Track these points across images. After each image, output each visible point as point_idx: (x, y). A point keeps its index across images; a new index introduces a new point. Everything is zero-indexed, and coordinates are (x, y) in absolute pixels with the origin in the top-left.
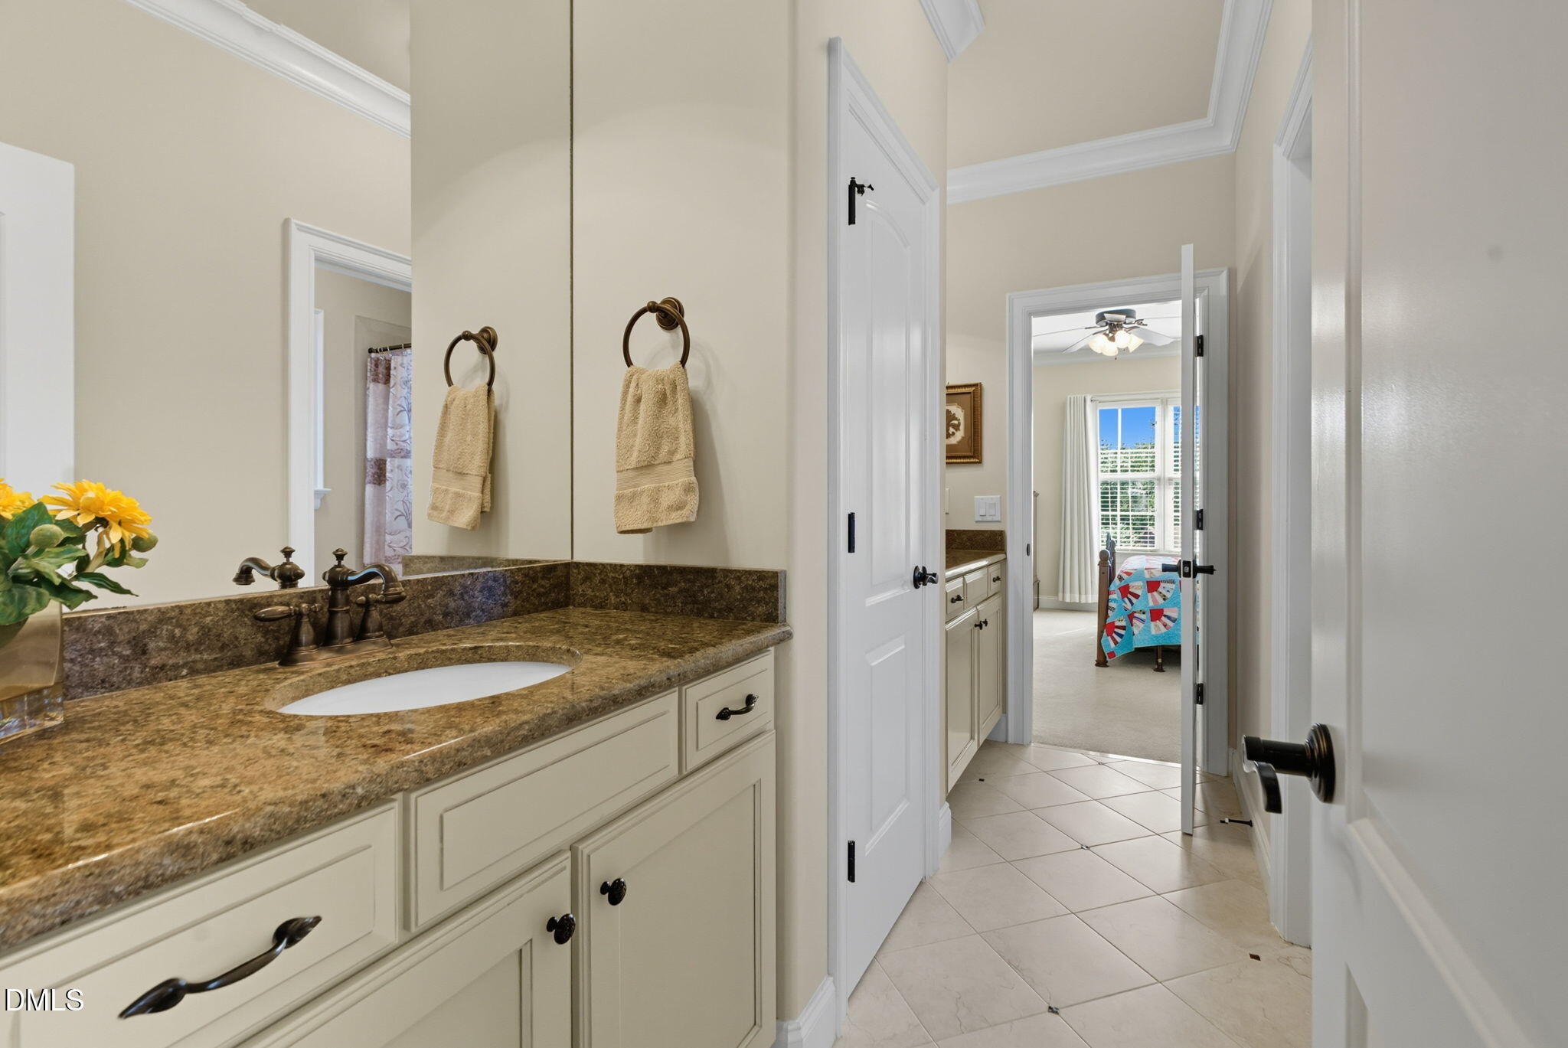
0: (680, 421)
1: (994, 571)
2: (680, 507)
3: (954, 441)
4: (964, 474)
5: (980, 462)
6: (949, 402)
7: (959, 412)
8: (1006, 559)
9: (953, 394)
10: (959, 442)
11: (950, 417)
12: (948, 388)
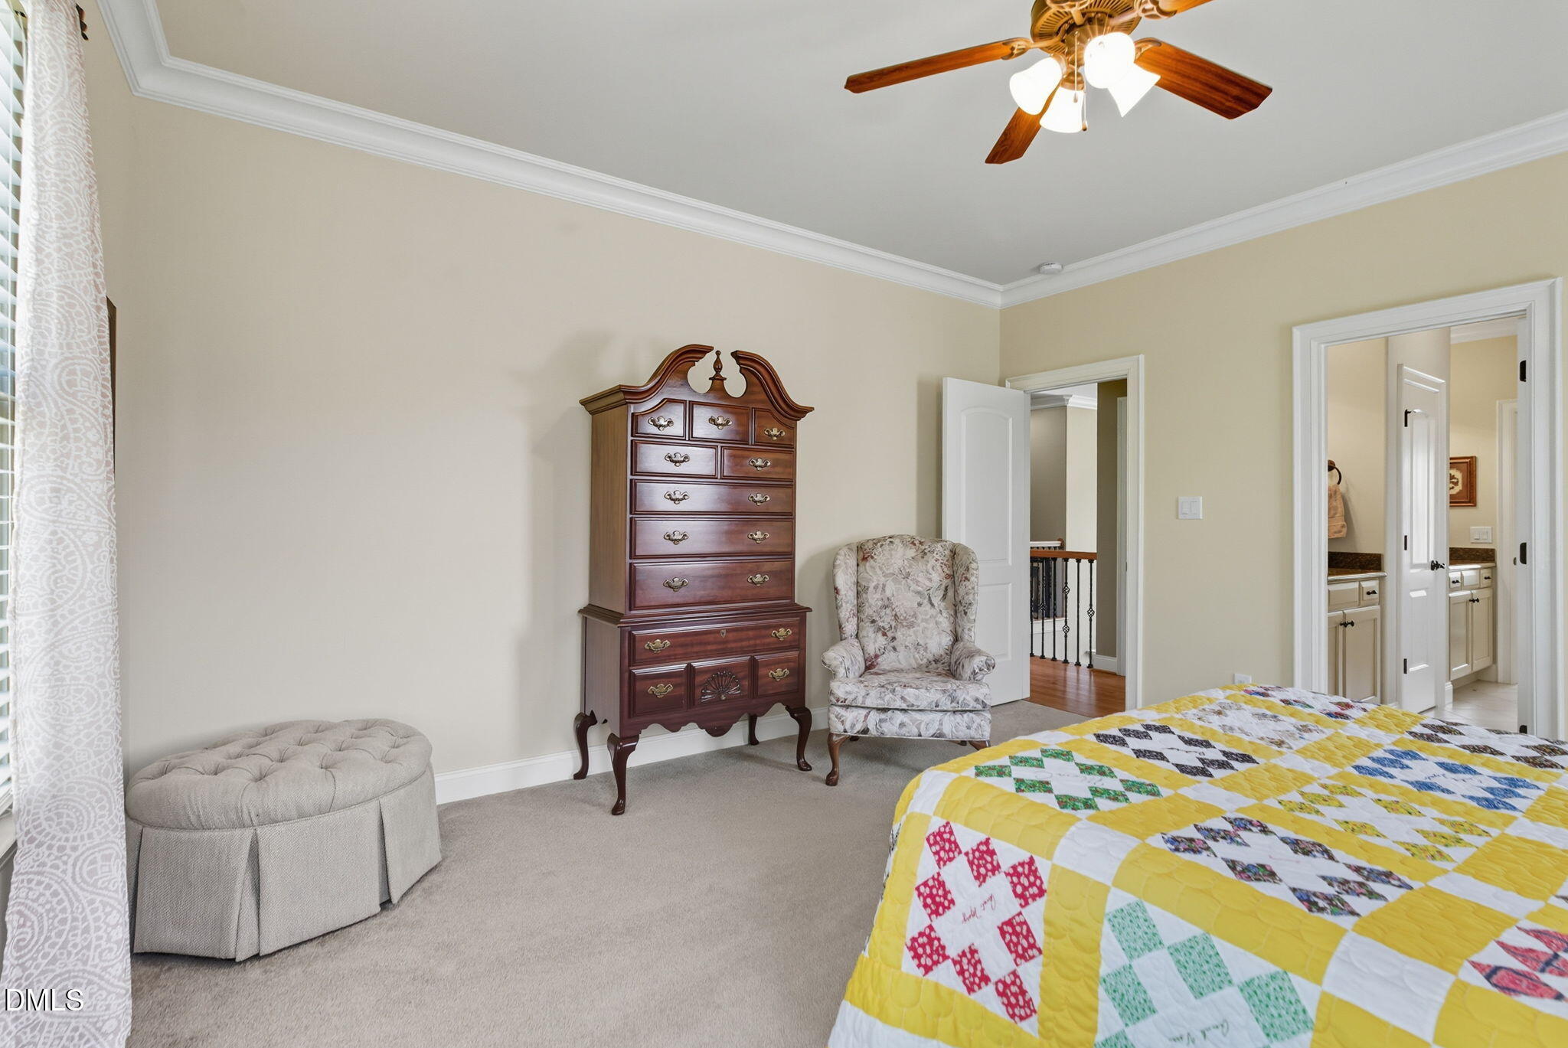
0: (1339, 504)
1: (1486, 573)
2: (1340, 532)
3: (1454, 492)
4: (1463, 513)
5: (1475, 505)
6: (1451, 468)
7: (1458, 475)
8: (1496, 567)
9: (1454, 463)
10: (1458, 493)
11: (1452, 477)
12: (1451, 459)
